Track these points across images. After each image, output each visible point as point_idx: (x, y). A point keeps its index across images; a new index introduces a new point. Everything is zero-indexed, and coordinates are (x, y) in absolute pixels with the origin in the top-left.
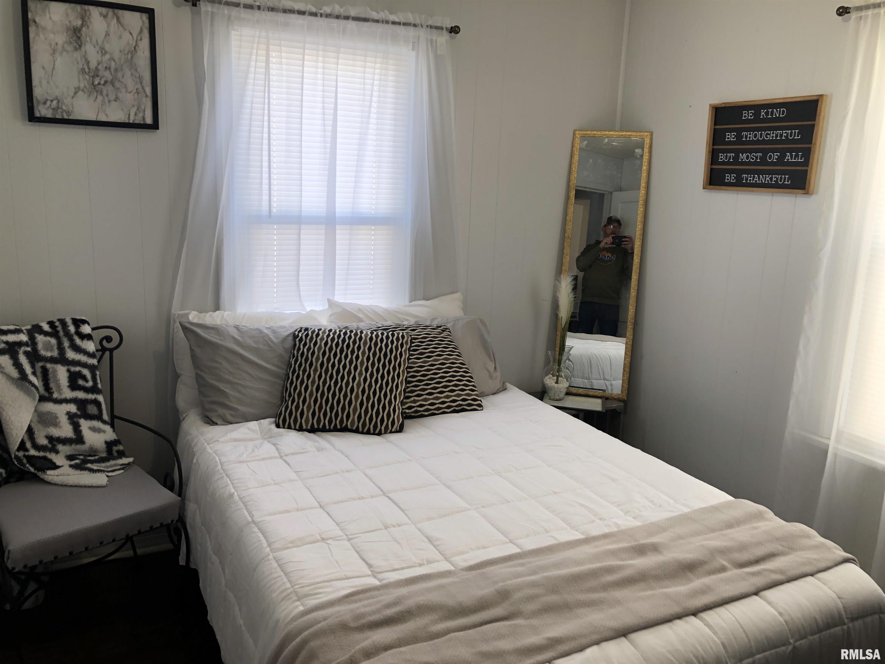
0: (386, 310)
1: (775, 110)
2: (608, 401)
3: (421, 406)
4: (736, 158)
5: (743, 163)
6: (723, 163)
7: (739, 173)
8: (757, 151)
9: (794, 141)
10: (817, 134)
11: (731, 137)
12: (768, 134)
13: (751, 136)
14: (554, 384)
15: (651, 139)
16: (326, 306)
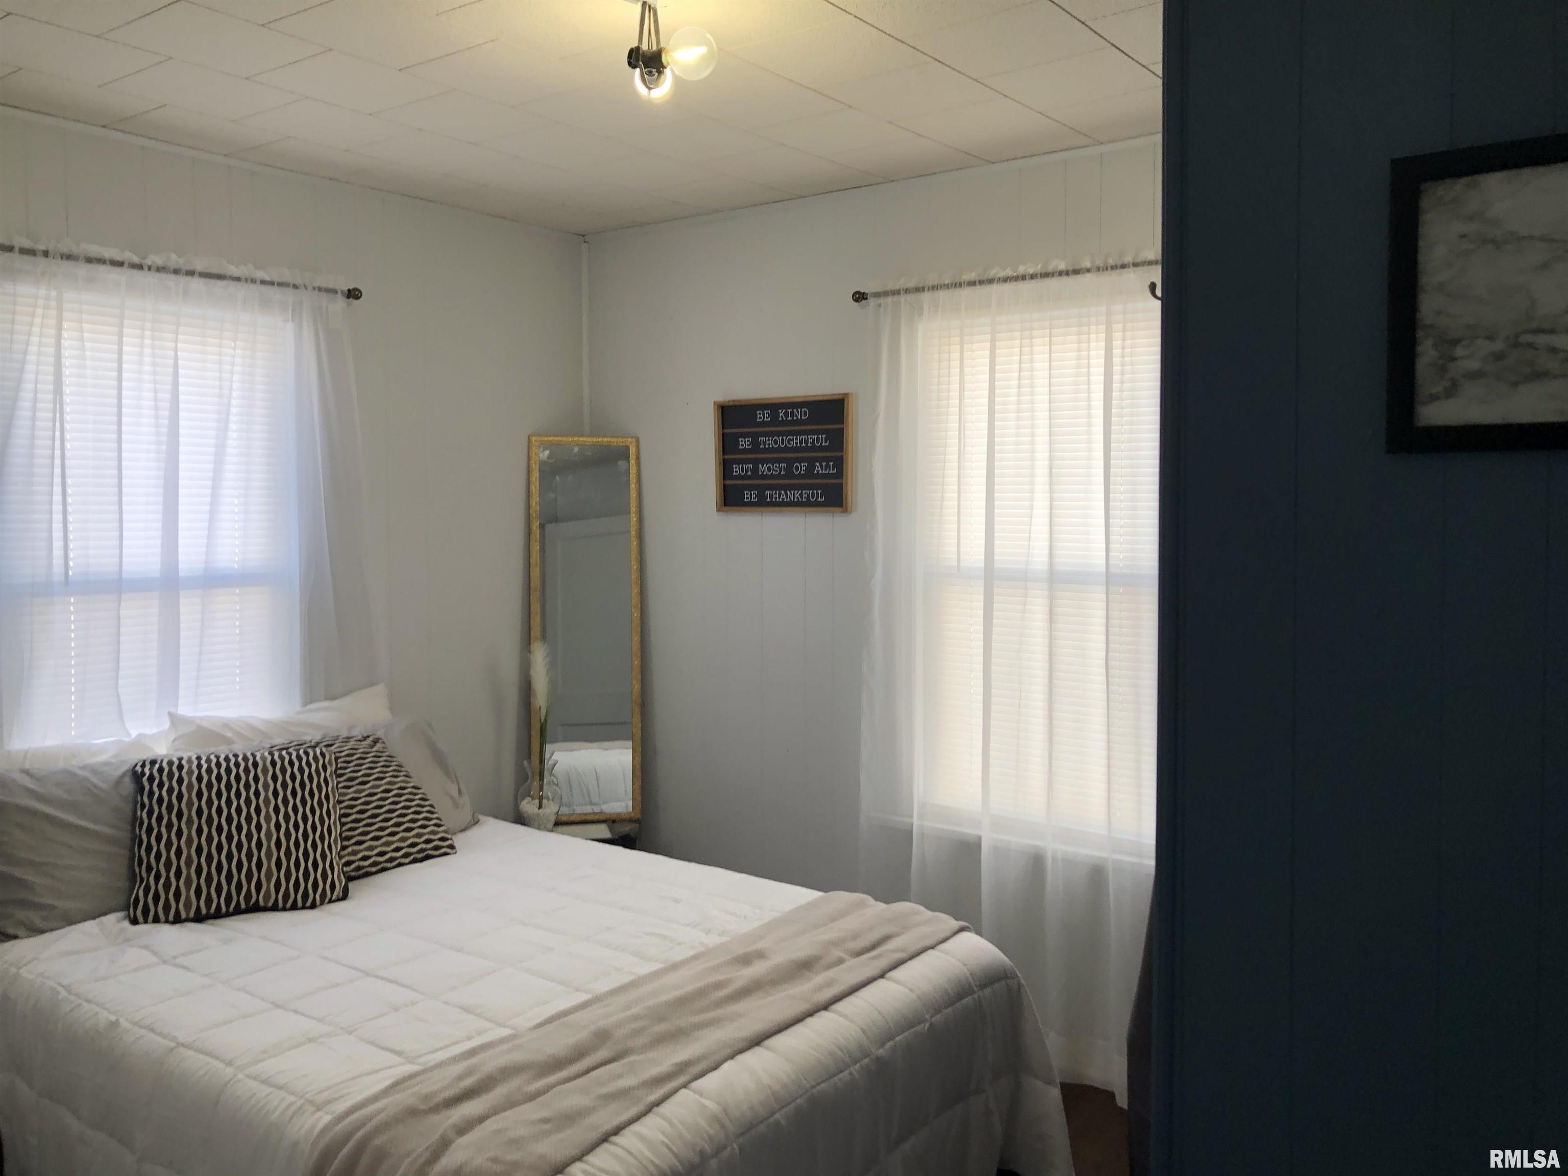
0: (268, 722)
1: (795, 411)
2: (615, 825)
3: (365, 858)
4: (755, 470)
5: (764, 477)
6: (739, 477)
7: (761, 489)
8: (779, 461)
9: (821, 449)
10: (847, 441)
11: (745, 443)
12: (790, 440)
13: (770, 442)
14: (536, 810)
15: (638, 447)
16: (167, 725)
